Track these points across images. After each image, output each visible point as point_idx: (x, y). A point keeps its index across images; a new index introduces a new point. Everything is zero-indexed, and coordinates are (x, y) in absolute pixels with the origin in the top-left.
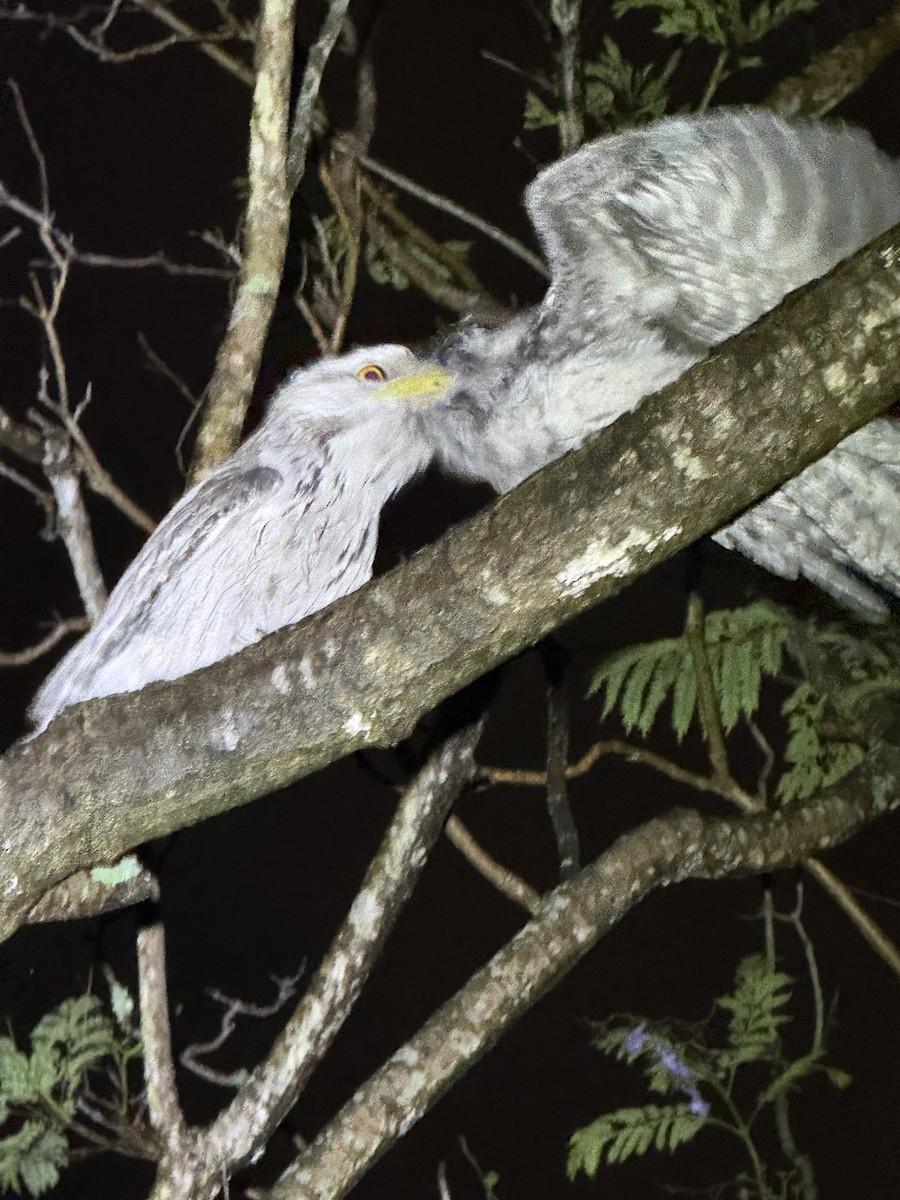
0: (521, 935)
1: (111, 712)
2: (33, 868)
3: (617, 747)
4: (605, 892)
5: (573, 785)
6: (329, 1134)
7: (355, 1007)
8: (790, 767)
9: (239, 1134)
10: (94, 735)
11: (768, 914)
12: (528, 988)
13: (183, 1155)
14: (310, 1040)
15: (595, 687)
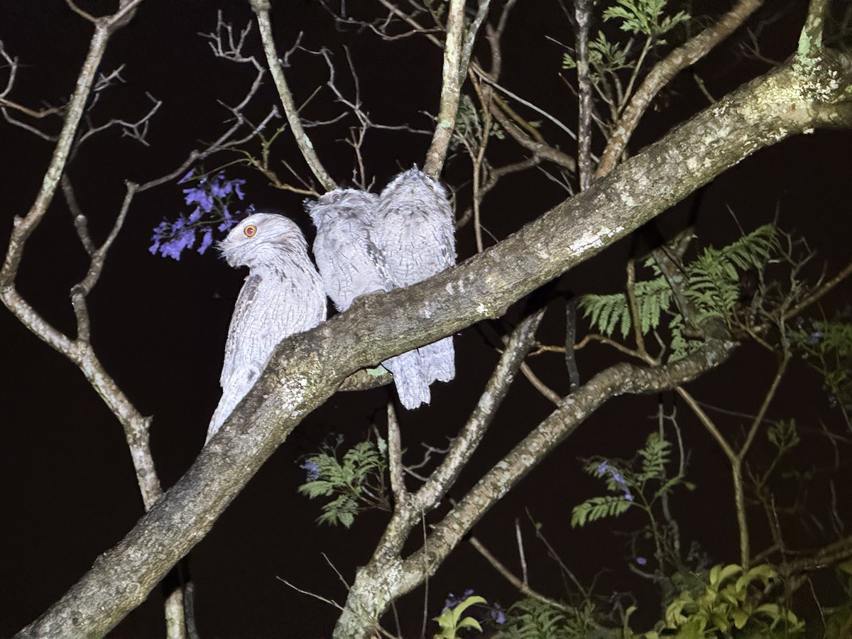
0: (553, 415)
1: (378, 302)
2: (342, 367)
3: (596, 337)
4: (589, 397)
5: (576, 352)
6: (468, 497)
7: (481, 442)
8: (673, 351)
9: (429, 495)
10: (369, 310)
11: (661, 416)
12: (555, 437)
13: (405, 504)
14: (461, 456)
15: (587, 313)
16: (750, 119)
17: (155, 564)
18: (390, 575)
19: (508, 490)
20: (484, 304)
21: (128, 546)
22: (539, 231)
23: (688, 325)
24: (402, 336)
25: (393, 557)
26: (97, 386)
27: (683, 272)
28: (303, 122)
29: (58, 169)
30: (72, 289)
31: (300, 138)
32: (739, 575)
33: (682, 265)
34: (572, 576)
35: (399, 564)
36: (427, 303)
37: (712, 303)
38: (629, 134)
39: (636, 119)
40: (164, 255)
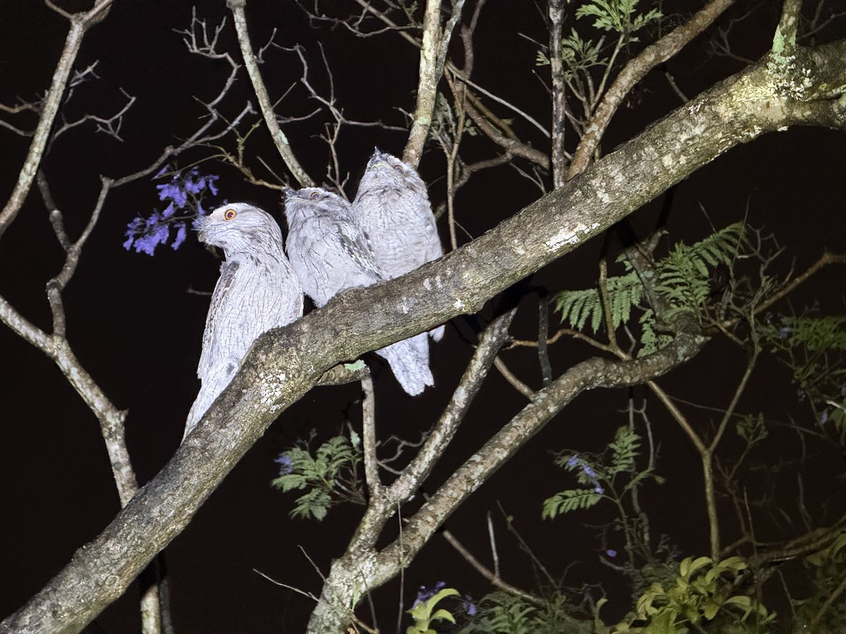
0: (526, 409)
2: (321, 361)
3: (569, 332)
4: (562, 391)
5: (549, 346)
6: (442, 490)
7: (454, 436)
8: (643, 346)
9: (403, 488)
10: (347, 305)
11: (631, 409)
12: (528, 431)
13: (380, 497)
14: (435, 450)
15: (558, 308)
16: (725, 117)
17: (135, 557)
18: (365, 568)
19: (482, 483)
20: (461, 299)
21: (107, 539)
22: (516, 228)
23: (659, 320)
24: (379, 332)
25: (368, 550)
26: (72, 380)
27: (654, 268)
28: (278, 119)
29: (34, 164)
30: (48, 284)
31: (275, 134)
32: (708, 567)
33: (653, 260)
34: (543, 568)
35: (374, 556)
36: (405, 298)
37: (682, 298)
38: (602, 130)
39: (609, 115)
40: (138, 250)
